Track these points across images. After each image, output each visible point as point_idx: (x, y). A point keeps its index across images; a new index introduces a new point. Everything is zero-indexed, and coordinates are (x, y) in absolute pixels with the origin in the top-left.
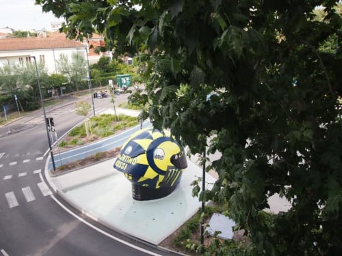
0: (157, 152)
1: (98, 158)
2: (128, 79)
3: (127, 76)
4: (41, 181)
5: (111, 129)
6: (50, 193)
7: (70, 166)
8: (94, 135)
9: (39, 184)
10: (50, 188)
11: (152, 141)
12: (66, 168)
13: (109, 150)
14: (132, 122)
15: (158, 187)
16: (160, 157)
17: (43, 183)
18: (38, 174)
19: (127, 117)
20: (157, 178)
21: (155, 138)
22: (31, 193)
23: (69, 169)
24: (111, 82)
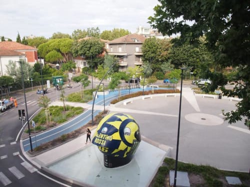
0: (126, 130)
1: (64, 139)
2: (61, 79)
3: (60, 78)
4: (23, 161)
5: (64, 117)
6: (36, 170)
7: (44, 147)
8: (53, 122)
9: (22, 164)
10: (34, 166)
11: (121, 122)
12: (41, 149)
13: (70, 132)
14: (78, 111)
15: (125, 156)
16: (128, 134)
17: (26, 162)
18: (18, 155)
19: (73, 108)
20: (126, 149)
21: (123, 120)
22: (18, 171)
23: (44, 149)
24: (48, 82)
